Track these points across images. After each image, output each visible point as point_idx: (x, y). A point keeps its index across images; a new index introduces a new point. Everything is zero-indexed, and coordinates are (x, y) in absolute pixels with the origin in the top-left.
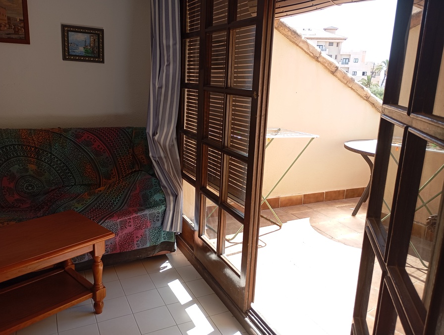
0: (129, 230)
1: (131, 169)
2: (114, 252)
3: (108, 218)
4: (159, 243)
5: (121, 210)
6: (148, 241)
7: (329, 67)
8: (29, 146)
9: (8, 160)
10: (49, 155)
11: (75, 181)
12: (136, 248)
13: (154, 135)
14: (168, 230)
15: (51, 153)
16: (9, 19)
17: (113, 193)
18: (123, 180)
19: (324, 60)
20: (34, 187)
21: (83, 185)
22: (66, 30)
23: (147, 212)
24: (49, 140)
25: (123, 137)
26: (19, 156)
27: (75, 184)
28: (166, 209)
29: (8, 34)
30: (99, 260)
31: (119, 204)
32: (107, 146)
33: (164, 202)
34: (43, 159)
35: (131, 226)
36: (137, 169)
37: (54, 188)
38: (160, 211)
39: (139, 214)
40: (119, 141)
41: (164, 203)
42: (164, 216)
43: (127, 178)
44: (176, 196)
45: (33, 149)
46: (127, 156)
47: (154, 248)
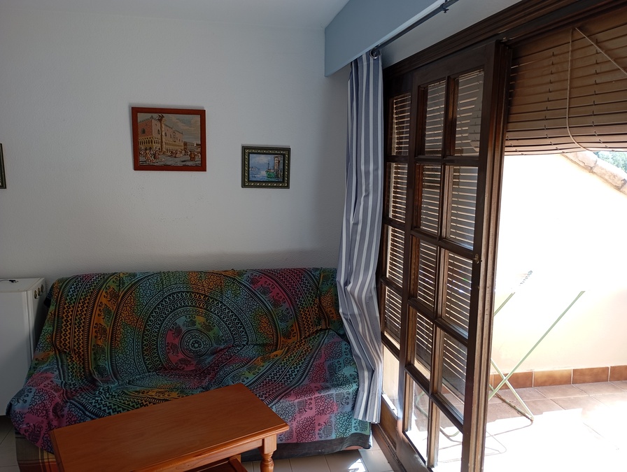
0: (310, 413)
1: (317, 325)
2: (289, 441)
3: (283, 396)
4: (348, 434)
5: (300, 386)
6: (334, 431)
7: (611, 181)
8: (198, 294)
9: (174, 310)
10: (220, 305)
11: (248, 339)
12: (317, 439)
13: (346, 284)
14: (360, 418)
15: (221, 302)
16: (185, 144)
17: (292, 360)
18: (305, 341)
19: (603, 171)
20: (200, 344)
21: (257, 345)
22: (247, 151)
23: (333, 392)
24: (221, 286)
25: (308, 283)
26: (187, 306)
27: (247, 344)
28: (358, 389)
29: (183, 162)
30: (269, 458)
31: (298, 377)
32: (287, 295)
33: (356, 378)
34: (212, 310)
35: (311, 409)
36: (324, 327)
37: (222, 347)
38: (351, 391)
39: (322, 394)
40: (302, 287)
41: (356, 380)
42: (356, 398)
43: (310, 340)
44: (372, 372)
45: (202, 297)
46: (312, 308)
47: (341, 440)
